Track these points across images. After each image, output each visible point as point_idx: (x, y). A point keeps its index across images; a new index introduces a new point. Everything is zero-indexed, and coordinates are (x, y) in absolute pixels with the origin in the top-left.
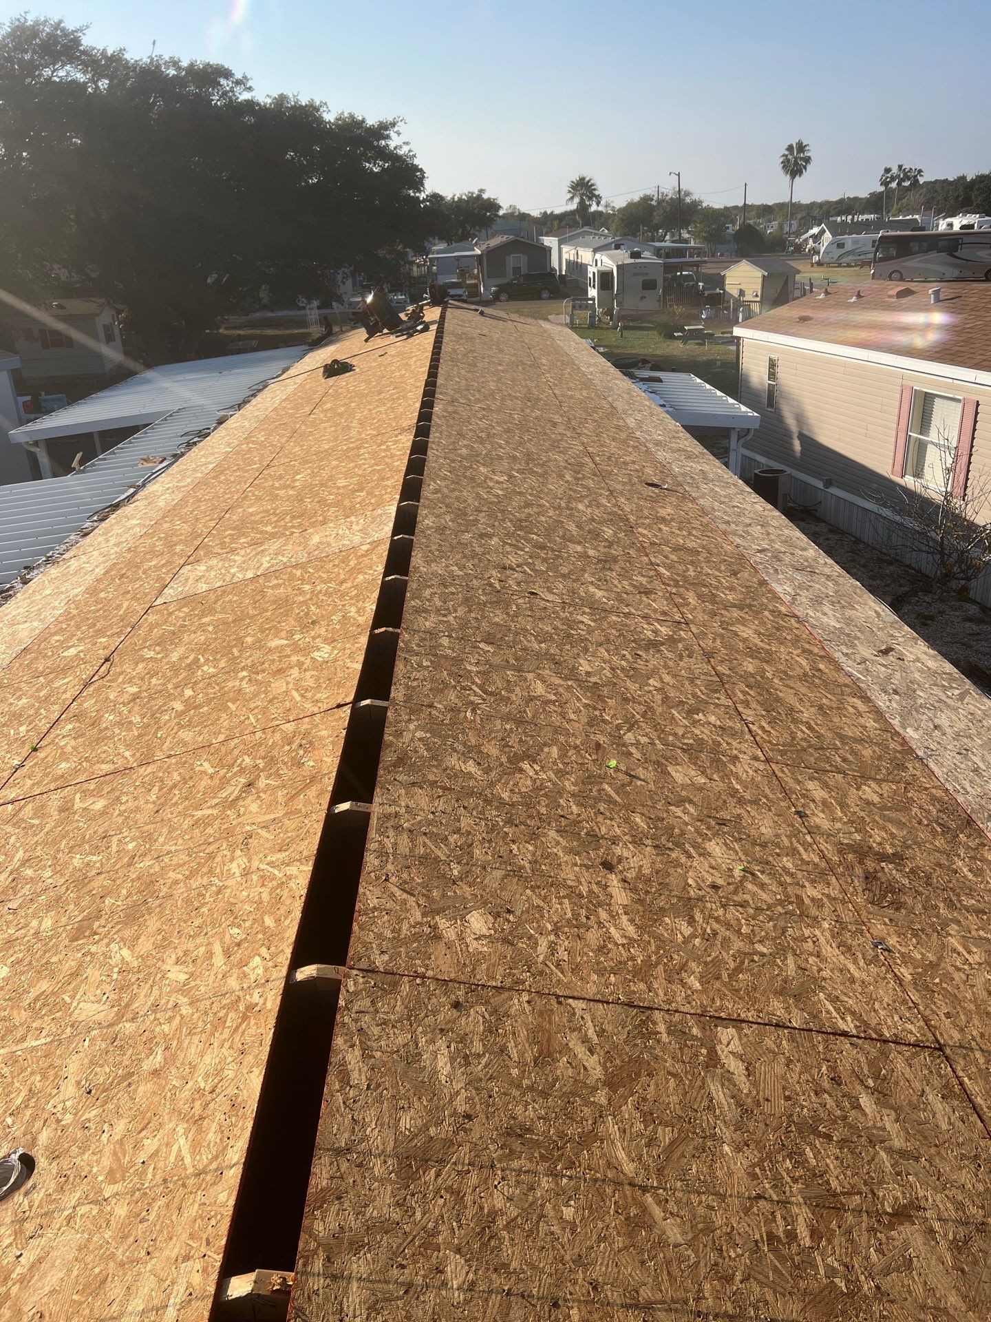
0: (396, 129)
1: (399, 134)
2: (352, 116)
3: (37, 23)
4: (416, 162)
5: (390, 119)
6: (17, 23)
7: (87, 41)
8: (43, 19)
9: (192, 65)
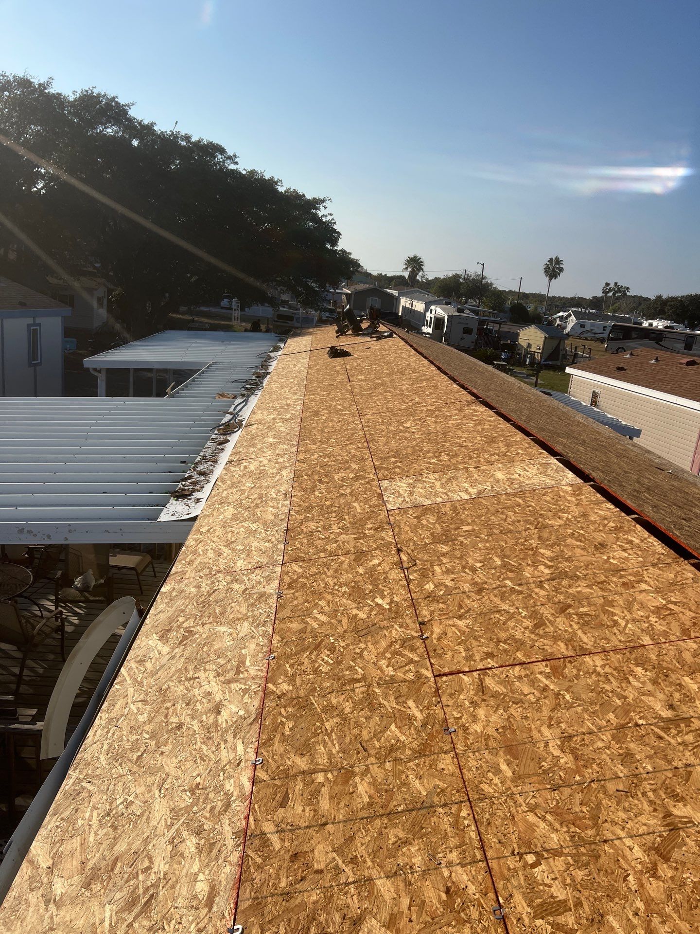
0: (324, 204)
1: (325, 207)
2: (295, 191)
3: (99, 95)
4: (335, 227)
5: (322, 198)
6: (85, 93)
7: (132, 113)
8: (103, 94)
9: (199, 141)
